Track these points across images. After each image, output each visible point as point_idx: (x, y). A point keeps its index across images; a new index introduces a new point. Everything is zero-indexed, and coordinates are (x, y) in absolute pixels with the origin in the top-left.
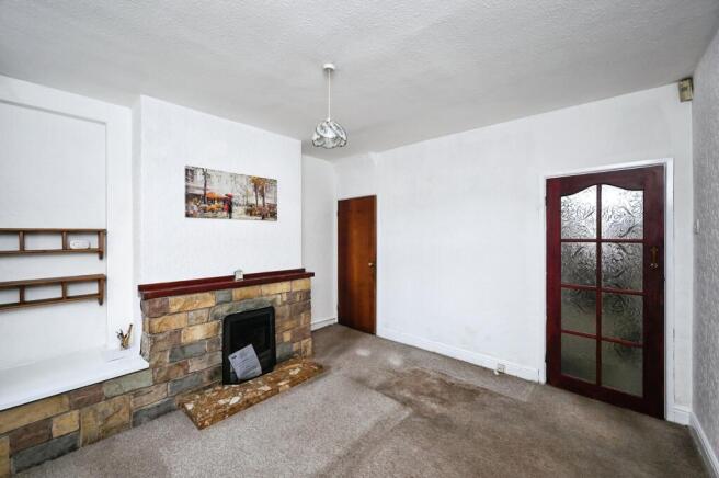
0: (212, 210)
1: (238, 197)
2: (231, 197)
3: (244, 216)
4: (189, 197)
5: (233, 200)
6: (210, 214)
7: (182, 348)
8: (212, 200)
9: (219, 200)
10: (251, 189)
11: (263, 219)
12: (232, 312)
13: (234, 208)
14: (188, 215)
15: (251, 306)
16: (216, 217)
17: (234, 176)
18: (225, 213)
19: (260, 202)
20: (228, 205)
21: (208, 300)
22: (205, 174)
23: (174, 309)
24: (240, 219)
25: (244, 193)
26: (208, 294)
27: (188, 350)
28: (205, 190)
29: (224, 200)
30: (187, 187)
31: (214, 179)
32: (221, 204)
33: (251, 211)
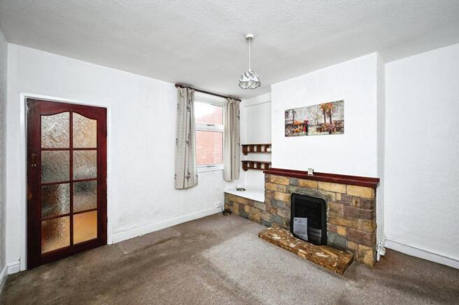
0: (297, 131)
1: (312, 121)
2: (307, 122)
3: (316, 133)
4: (287, 126)
5: (309, 123)
6: (296, 134)
7: (275, 200)
8: (296, 126)
9: (300, 125)
10: (320, 114)
11: (330, 133)
12: (298, 193)
13: (309, 128)
14: (286, 136)
15: (311, 194)
16: (298, 135)
17: (309, 108)
18: (304, 133)
19: (328, 121)
20: (305, 127)
21: (286, 181)
22: (294, 112)
23: (272, 181)
24: (313, 135)
25: (316, 117)
26: (285, 178)
27: (278, 203)
28: (293, 120)
29: (303, 125)
30: (286, 121)
31: (298, 113)
32: (302, 127)
33: (320, 129)
